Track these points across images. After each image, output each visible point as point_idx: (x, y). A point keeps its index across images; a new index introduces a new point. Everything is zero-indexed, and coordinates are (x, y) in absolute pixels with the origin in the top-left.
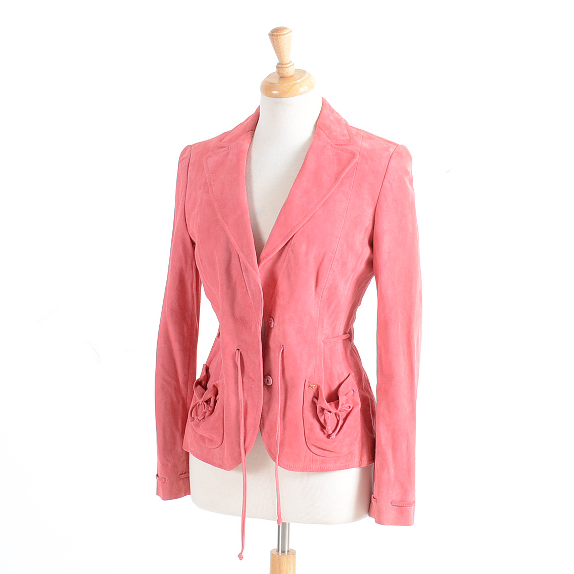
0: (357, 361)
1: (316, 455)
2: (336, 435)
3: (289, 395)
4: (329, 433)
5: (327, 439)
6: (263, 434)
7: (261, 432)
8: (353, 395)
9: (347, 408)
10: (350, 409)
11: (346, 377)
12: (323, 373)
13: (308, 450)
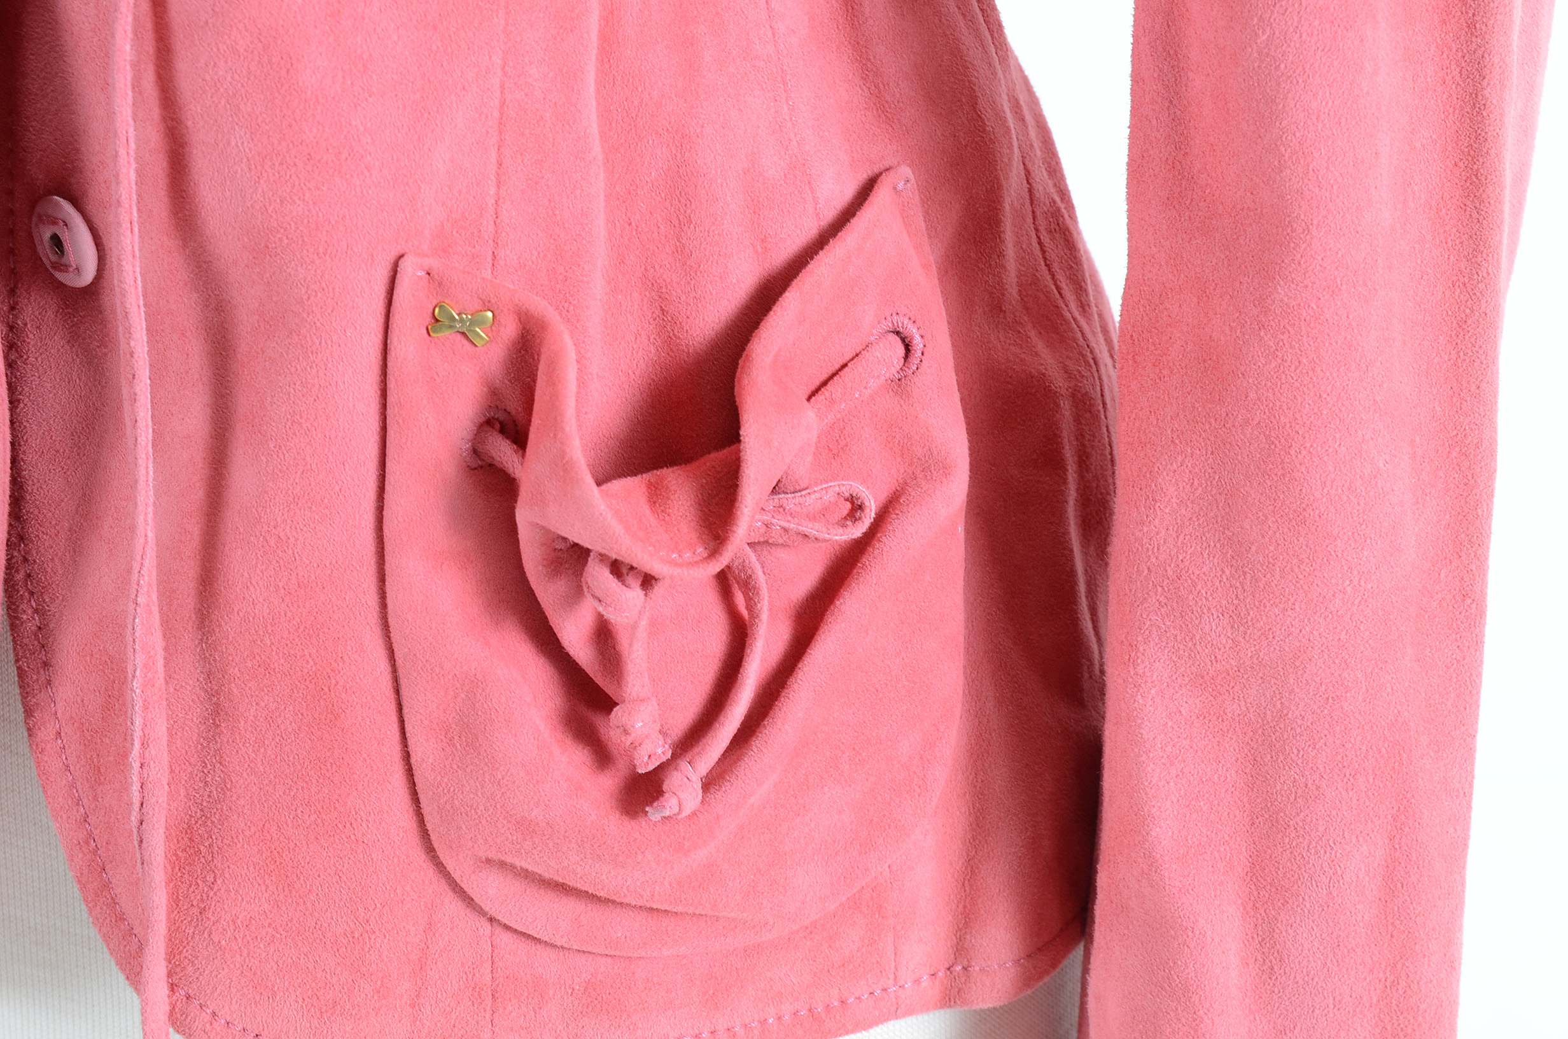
0: (956, 52)
1: (523, 946)
2: (710, 783)
3: (244, 403)
4: (645, 766)
5: (615, 825)
6: (46, 734)
7: (29, 713)
8: (900, 384)
9: (822, 514)
10: (857, 531)
11: (829, 214)
12: (598, 184)
13: (452, 906)
